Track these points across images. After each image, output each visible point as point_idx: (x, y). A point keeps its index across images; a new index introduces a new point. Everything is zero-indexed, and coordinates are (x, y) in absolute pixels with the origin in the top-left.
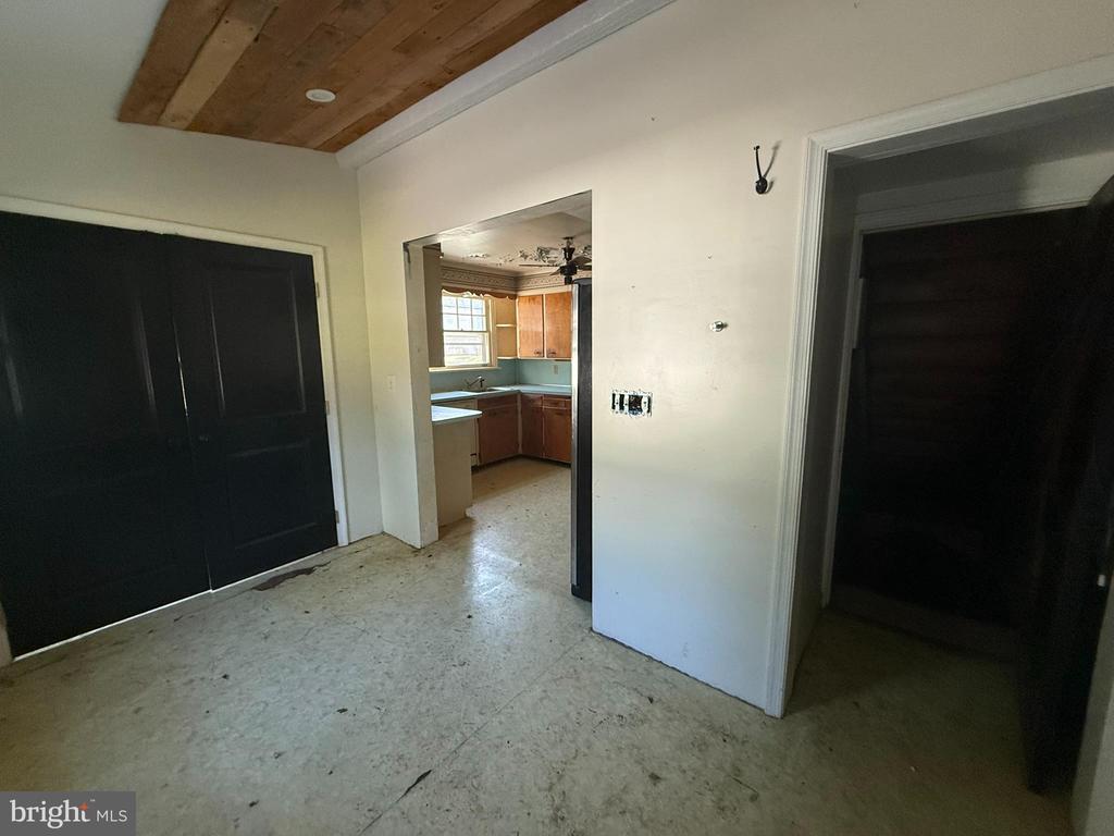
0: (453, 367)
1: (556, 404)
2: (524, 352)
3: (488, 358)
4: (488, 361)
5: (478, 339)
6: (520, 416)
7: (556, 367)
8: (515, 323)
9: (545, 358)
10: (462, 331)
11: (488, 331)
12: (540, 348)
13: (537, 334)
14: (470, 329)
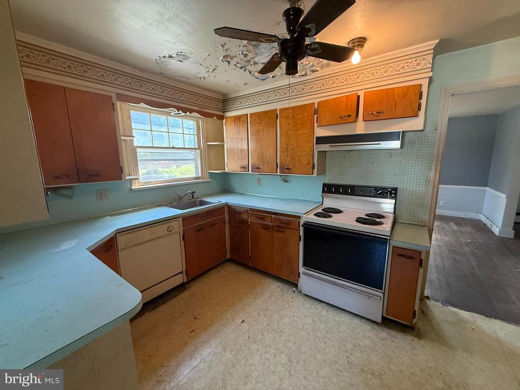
0: (165, 182)
1: (262, 218)
2: (231, 166)
3: (200, 172)
4: (200, 175)
5: (191, 155)
6: (227, 226)
7: (259, 180)
8: (223, 141)
9: (250, 172)
10: (173, 148)
11: (199, 148)
12: (245, 163)
13: (242, 151)
14: (183, 147)
